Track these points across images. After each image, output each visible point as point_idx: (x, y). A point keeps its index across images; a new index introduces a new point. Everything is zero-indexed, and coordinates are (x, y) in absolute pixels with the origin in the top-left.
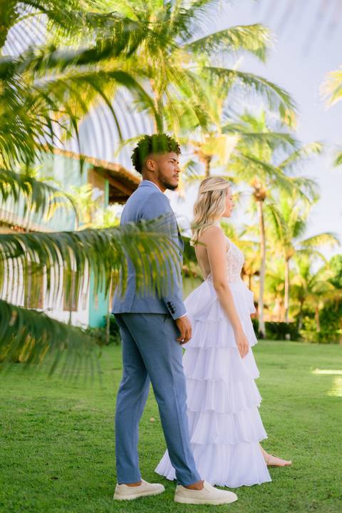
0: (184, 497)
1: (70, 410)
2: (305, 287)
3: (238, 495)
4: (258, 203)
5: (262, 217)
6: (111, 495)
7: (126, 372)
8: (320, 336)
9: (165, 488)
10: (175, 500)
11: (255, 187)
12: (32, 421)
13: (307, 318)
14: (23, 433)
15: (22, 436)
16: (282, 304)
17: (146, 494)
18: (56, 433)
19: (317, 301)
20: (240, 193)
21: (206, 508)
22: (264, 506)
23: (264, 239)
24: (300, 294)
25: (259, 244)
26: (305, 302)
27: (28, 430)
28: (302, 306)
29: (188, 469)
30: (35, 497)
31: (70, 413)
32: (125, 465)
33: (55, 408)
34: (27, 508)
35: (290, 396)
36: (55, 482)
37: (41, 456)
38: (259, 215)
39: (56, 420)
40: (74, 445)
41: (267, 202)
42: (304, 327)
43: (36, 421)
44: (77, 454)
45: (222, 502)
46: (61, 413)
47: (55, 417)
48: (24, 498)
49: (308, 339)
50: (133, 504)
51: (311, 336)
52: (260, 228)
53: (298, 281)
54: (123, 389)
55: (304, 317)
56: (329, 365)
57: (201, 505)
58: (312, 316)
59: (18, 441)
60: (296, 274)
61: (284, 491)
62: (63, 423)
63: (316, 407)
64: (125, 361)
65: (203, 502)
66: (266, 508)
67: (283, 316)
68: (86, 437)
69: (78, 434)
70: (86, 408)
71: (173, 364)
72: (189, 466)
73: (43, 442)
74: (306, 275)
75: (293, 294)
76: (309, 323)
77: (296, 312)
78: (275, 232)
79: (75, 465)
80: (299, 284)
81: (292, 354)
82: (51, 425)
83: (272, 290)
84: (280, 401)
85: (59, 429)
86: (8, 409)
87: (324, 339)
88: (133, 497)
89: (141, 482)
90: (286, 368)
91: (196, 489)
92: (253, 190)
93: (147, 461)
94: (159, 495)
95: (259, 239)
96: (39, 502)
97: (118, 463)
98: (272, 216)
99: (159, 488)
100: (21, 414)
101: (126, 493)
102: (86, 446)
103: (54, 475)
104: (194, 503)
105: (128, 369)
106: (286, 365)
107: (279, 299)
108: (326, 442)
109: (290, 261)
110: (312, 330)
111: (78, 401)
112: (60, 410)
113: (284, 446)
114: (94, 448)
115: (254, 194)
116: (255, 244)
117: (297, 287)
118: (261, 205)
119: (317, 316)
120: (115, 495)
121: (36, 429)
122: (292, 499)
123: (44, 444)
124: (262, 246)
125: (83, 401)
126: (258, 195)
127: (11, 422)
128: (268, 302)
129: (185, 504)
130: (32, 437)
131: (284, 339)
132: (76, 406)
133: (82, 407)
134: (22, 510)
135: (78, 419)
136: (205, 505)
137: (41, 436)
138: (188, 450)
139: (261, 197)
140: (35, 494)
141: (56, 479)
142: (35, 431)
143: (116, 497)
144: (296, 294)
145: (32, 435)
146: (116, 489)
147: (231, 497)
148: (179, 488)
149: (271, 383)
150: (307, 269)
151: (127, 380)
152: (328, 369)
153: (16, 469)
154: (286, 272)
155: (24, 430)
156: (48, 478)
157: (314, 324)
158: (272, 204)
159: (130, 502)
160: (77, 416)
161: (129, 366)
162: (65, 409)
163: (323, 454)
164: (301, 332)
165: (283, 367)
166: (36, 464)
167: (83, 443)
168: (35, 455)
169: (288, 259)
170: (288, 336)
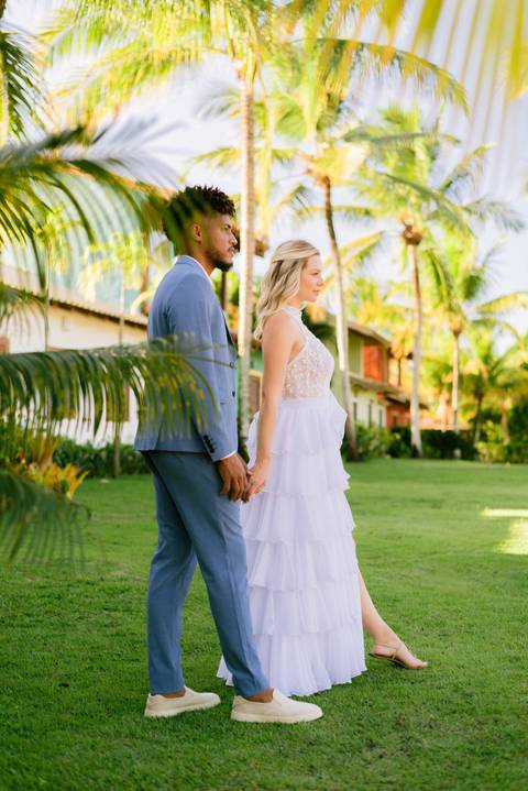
0: (245, 712)
1: (102, 580)
2: (485, 375)
3: (323, 710)
4: (411, 247)
5: (417, 271)
6: (142, 709)
7: (161, 532)
8: (509, 450)
9: (222, 698)
10: (232, 717)
11: (404, 223)
12: (43, 596)
13: (490, 423)
14: (29, 615)
15: (27, 620)
16: (449, 402)
17: (192, 708)
18: (77, 615)
19: (503, 398)
20: (381, 233)
21: (274, 728)
22: (360, 725)
23: (419, 303)
24: (477, 386)
25: (413, 311)
26: (484, 400)
27: (35, 610)
28: (479, 405)
29: (249, 672)
30: (31, 715)
31: (101, 583)
32: (160, 667)
33: (80, 577)
34: (16, 731)
35: (435, 553)
36: (64, 690)
37: (50, 651)
38: (411, 266)
39: (79, 595)
40: (100, 633)
41: (423, 246)
42: (484, 437)
43: (49, 597)
44: (103, 647)
45: (299, 719)
46: (88, 583)
47: (78, 590)
48: (16, 716)
49: (491, 456)
50: (171, 723)
51: (495, 451)
52: (413, 287)
53: (474, 367)
54: (158, 558)
55: (484, 422)
56: (509, 502)
57: (269, 724)
58: (497, 419)
59: (19, 629)
60: (472, 357)
61: (392, 702)
62: (88, 600)
63: (469, 571)
64: (160, 517)
65: (272, 719)
66: (361, 728)
67: (451, 420)
68: (120, 622)
69: (109, 616)
70: (126, 575)
71: (225, 524)
72: (251, 669)
73: (54, 629)
74: (486, 359)
75: (467, 387)
76: (493, 430)
77: (472, 414)
78: (435, 291)
79: (96, 665)
80: (476, 372)
81: (455, 482)
82: (72, 602)
83: (434, 382)
84: (417, 561)
85: (82, 609)
86: (10, 578)
87: (515, 456)
88: (173, 712)
89: (185, 691)
90: (439, 508)
91: (261, 701)
92: (402, 228)
93: (203, 658)
94: (211, 709)
95: (411, 302)
96: (34, 721)
97: (151, 664)
98: (431, 268)
99: (211, 699)
100: (30, 585)
101: (162, 707)
102: (118, 634)
103: (65, 680)
104: (259, 720)
105: (164, 529)
106: (443, 501)
107: (445, 395)
108: (471, 626)
109: (461, 337)
110: (498, 441)
111: (117, 564)
112: (87, 578)
113: (407, 633)
114: (129, 637)
115: (404, 236)
116: (407, 310)
117: (472, 377)
118: (415, 252)
119: (504, 420)
120: (147, 710)
121: (47, 609)
122: (401, 714)
123: (56, 633)
124: (416, 315)
125: (125, 565)
126: (409, 235)
127: (13, 599)
128: (429, 400)
129: (245, 723)
130: (41, 622)
131: (451, 457)
132: (113, 573)
133: (120, 573)
134: (10, 733)
135: (113, 593)
136: (275, 724)
137: (54, 619)
138: (249, 646)
139: (414, 240)
140: (32, 709)
141: (66, 685)
142: (46, 612)
143: (148, 713)
144: (472, 387)
145: (40, 618)
146: (148, 702)
147: (313, 712)
148: (238, 700)
149: (411, 533)
150: (489, 348)
151: (163, 546)
152: (504, 507)
153: (11, 671)
154: (455, 354)
155: (30, 612)
156: (55, 683)
157: (500, 432)
158: (432, 249)
159: (166, 720)
160: (110, 589)
161: (166, 526)
162: (94, 577)
163: (462, 645)
164: (480, 445)
165: (436, 504)
166: (40, 663)
167: (114, 630)
168: (42, 650)
169: (457, 333)
170: (458, 452)
